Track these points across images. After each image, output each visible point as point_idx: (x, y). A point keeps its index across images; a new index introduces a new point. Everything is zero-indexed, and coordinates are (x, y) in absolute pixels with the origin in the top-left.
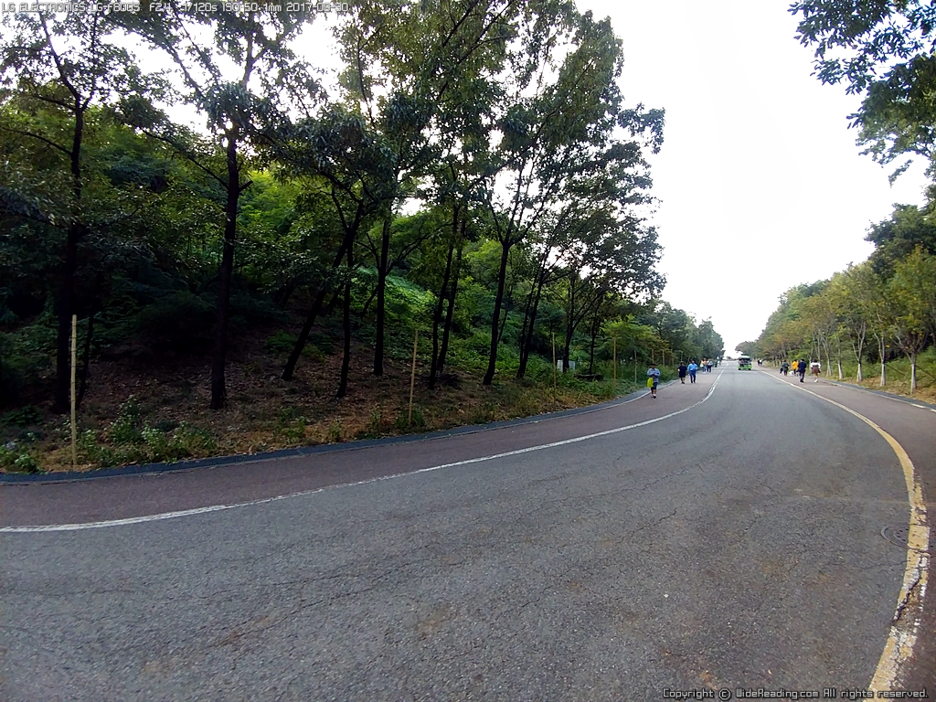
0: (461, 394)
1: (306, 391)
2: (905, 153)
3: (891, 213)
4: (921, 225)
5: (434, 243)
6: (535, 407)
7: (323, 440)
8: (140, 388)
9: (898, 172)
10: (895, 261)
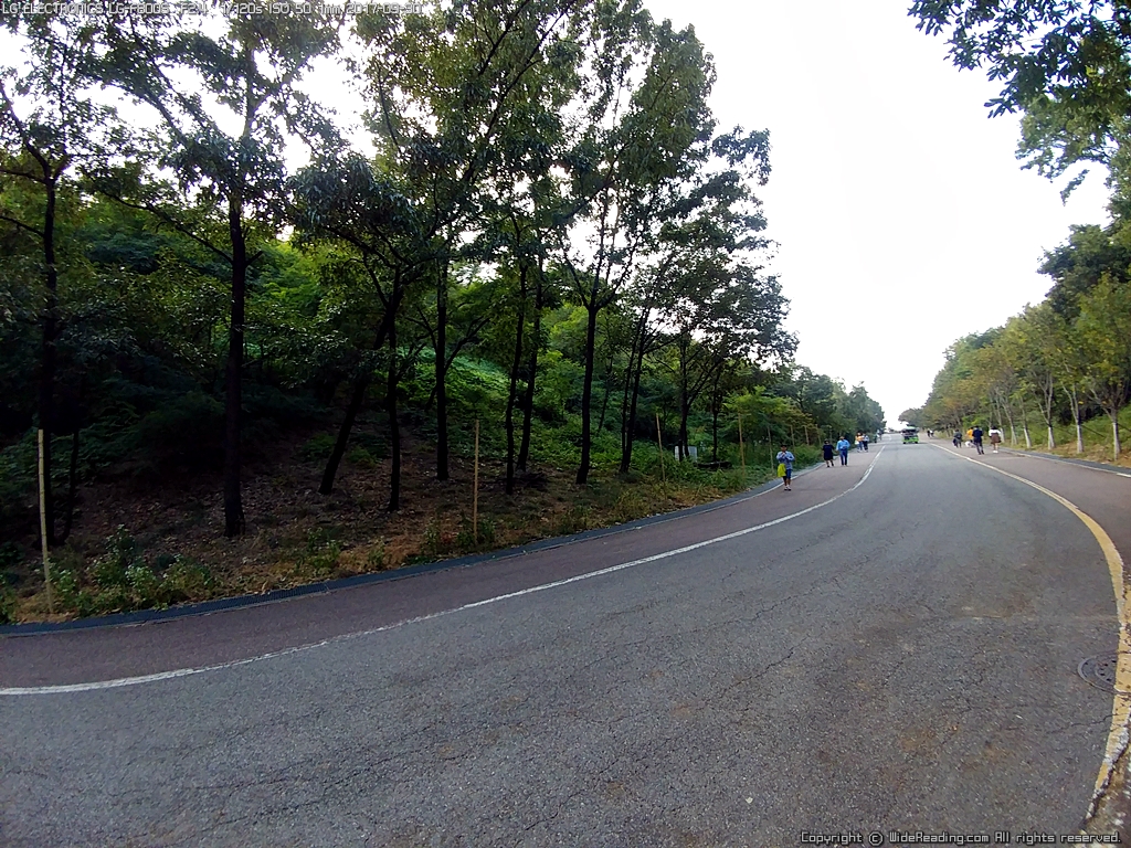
0: (547, 498)
1: (349, 506)
2: (1078, 161)
3: (1068, 236)
4: (1106, 248)
5: (499, 313)
6: (640, 508)
7: (360, 569)
8: (140, 514)
9: (1071, 186)
10: (1079, 295)
